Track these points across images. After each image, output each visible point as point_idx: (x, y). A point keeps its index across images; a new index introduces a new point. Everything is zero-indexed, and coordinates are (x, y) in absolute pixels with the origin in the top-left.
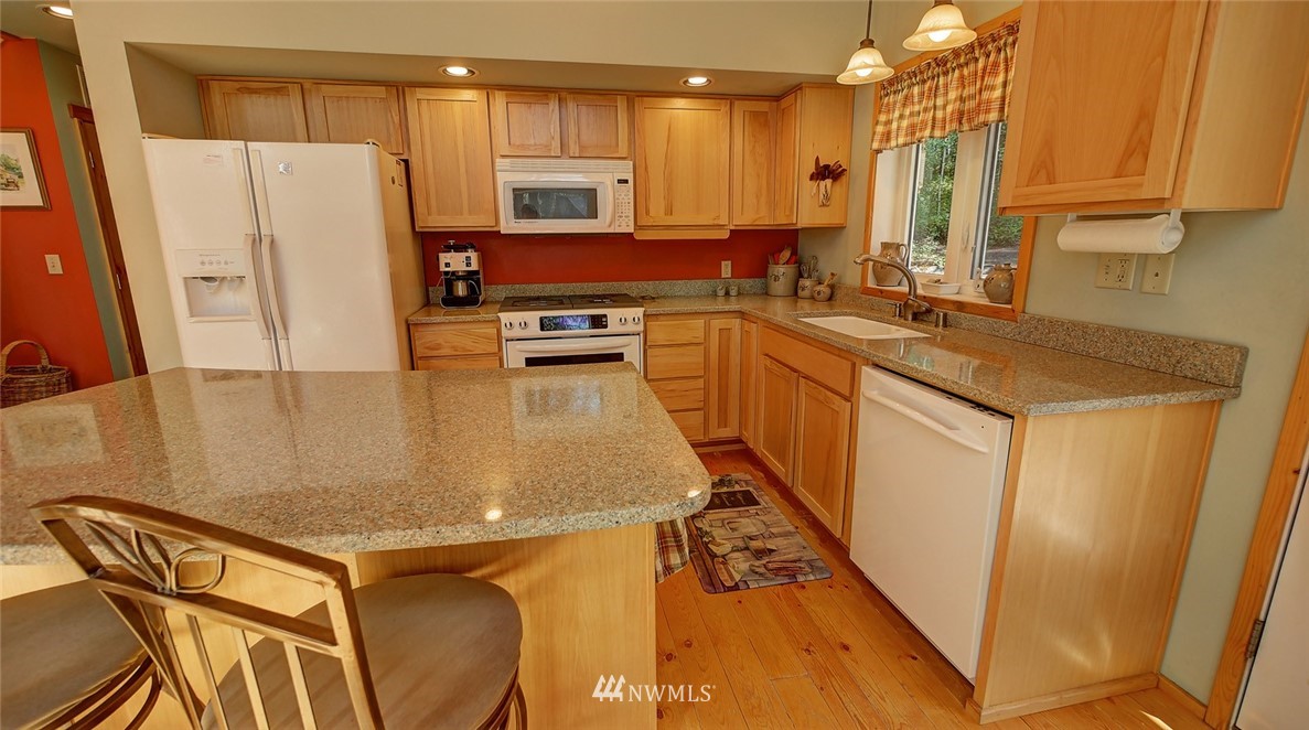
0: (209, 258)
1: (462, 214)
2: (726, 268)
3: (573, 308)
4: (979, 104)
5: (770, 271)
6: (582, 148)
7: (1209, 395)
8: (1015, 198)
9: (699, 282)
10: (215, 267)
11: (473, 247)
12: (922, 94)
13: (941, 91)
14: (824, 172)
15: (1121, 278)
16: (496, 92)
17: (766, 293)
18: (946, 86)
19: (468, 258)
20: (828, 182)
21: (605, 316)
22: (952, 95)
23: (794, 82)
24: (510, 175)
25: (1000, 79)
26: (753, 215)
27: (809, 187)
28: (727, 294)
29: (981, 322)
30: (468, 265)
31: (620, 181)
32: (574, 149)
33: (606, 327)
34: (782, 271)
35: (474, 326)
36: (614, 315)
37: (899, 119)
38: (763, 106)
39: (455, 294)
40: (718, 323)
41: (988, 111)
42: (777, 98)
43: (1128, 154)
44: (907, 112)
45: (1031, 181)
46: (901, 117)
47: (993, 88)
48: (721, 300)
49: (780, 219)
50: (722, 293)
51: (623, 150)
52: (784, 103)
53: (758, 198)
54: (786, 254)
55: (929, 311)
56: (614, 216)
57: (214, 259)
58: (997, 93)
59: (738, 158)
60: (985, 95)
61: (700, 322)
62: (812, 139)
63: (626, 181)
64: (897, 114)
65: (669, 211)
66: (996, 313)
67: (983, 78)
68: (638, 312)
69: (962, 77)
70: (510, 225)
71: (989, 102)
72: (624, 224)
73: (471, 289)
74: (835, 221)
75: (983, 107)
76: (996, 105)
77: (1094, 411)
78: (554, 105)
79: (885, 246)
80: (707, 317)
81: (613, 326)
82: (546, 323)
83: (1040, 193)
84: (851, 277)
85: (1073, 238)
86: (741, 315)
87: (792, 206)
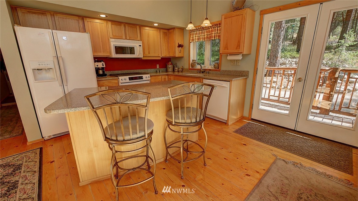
0: (41, 63)
1: (101, 52)
2: (158, 66)
3: (134, 75)
4: (211, 36)
5: (168, 66)
6: (130, 37)
7: (245, 77)
8: (222, 52)
9: (153, 69)
10: (43, 66)
11: (103, 61)
12: (199, 33)
13: (203, 33)
14: (180, 46)
15: (234, 63)
16: (109, 22)
17: (167, 71)
18: (204, 32)
19: (103, 64)
20: (181, 48)
21: (142, 76)
22: (206, 34)
23: (173, 27)
24: (114, 43)
25: (214, 33)
26: (165, 54)
27: (177, 48)
28: (159, 72)
29: (214, 72)
30: (103, 66)
31: (139, 46)
32: (128, 38)
33: (143, 79)
34: (170, 66)
35: (111, 80)
36: (144, 76)
37: (195, 37)
38: (166, 31)
39: (99, 73)
40: (163, 77)
41: (213, 38)
42: (168, 30)
43: (237, 46)
44: (197, 36)
45: (225, 49)
46: (196, 37)
47: (213, 34)
48: (158, 73)
49: (171, 55)
50: (158, 71)
51: (139, 38)
52: (170, 31)
53: (166, 51)
54: (170, 63)
55: (205, 71)
56: (138, 54)
57: (43, 63)
58: (214, 35)
59: (162, 42)
60: (212, 35)
61: (160, 77)
62: (177, 39)
63: (141, 46)
64: (195, 36)
65: (149, 53)
66: (216, 70)
67: (211, 32)
68: (149, 75)
69: (207, 31)
70: (114, 55)
71: (213, 36)
72: (141, 56)
73: (103, 72)
74: (182, 56)
75: (212, 37)
76: (214, 37)
77: (238, 80)
78: (123, 26)
79: (193, 60)
80: (161, 76)
81: (144, 79)
82: (130, 79)
83: (226, 51)
84: (186, 67)
85: (229, 58)
86: (167, 75)
87: (175, 52)
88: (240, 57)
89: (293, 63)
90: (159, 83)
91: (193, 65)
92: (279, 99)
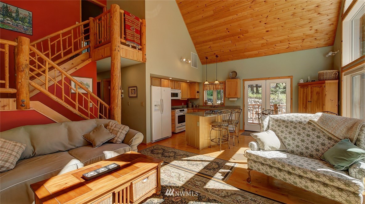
0: (157, 102)
2: (183, 104)
3: (181, 109)
12: (210, 86)
14: (198, 92)
15: (232, 102)
16: (169, 80)
17: (188, 107)
23: (195, 82)
26: (189, 97)
27: (196, 94)
34: (190, 105)
36: (184, 109)
38: (190, 84)
43: (235, 94)
49: (192, 97)
51: (180, 88)
52: (193, 84)
53: (190, 95)
54: (190, 102)
59: (188, 90)
62: (196, 88)
63: (180, 92)
65: (184, 96)
66: (222, 106)
68: (186, 109)
72: (181, 98)
74: (199, 98)
79: (206, 100)
81: (185, 111)
82: (180, 111)
83: (229, 96)
84: (201, 104)
85: (230, 99)
86: (193, 109)
87: (195, 96)
88: (236, 99)
89: (252, 101)
90: (190, 113)
91: (206, 103)
92: (253, 122)
